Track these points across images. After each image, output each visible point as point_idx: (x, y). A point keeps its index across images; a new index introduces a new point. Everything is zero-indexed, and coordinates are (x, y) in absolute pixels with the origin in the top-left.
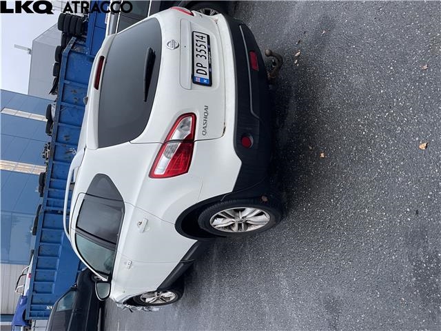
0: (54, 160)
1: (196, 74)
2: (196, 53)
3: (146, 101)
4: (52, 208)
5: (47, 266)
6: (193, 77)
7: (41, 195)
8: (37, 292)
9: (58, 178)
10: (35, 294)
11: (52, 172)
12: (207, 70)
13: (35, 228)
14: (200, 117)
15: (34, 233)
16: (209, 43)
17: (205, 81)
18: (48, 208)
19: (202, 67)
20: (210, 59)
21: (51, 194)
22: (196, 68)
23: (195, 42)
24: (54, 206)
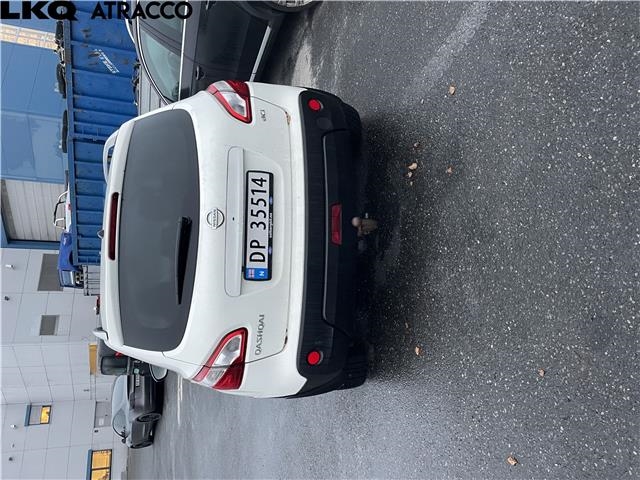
0: (73, 67)
1: (250, 265)
2: (251, 219)
3: (180, 303)
4: (83, 136)
5: (89, 206)
6: (244, 269)
7: (65, 97)
8: (83, 236)
9: (83, 94)
10: (80, 238)
11: (73, 85)
12: (265, 252)
13: (64, 143)
14: (253, 333)
15: (65, 149)
16: (271, 195)
17: (262, 274)
18: (77, 135)
19: (258, 247)
20: (271, 228)
21: (78, 116)
22: (250, 251)
23: (250, 194)
24: (85, 133)
